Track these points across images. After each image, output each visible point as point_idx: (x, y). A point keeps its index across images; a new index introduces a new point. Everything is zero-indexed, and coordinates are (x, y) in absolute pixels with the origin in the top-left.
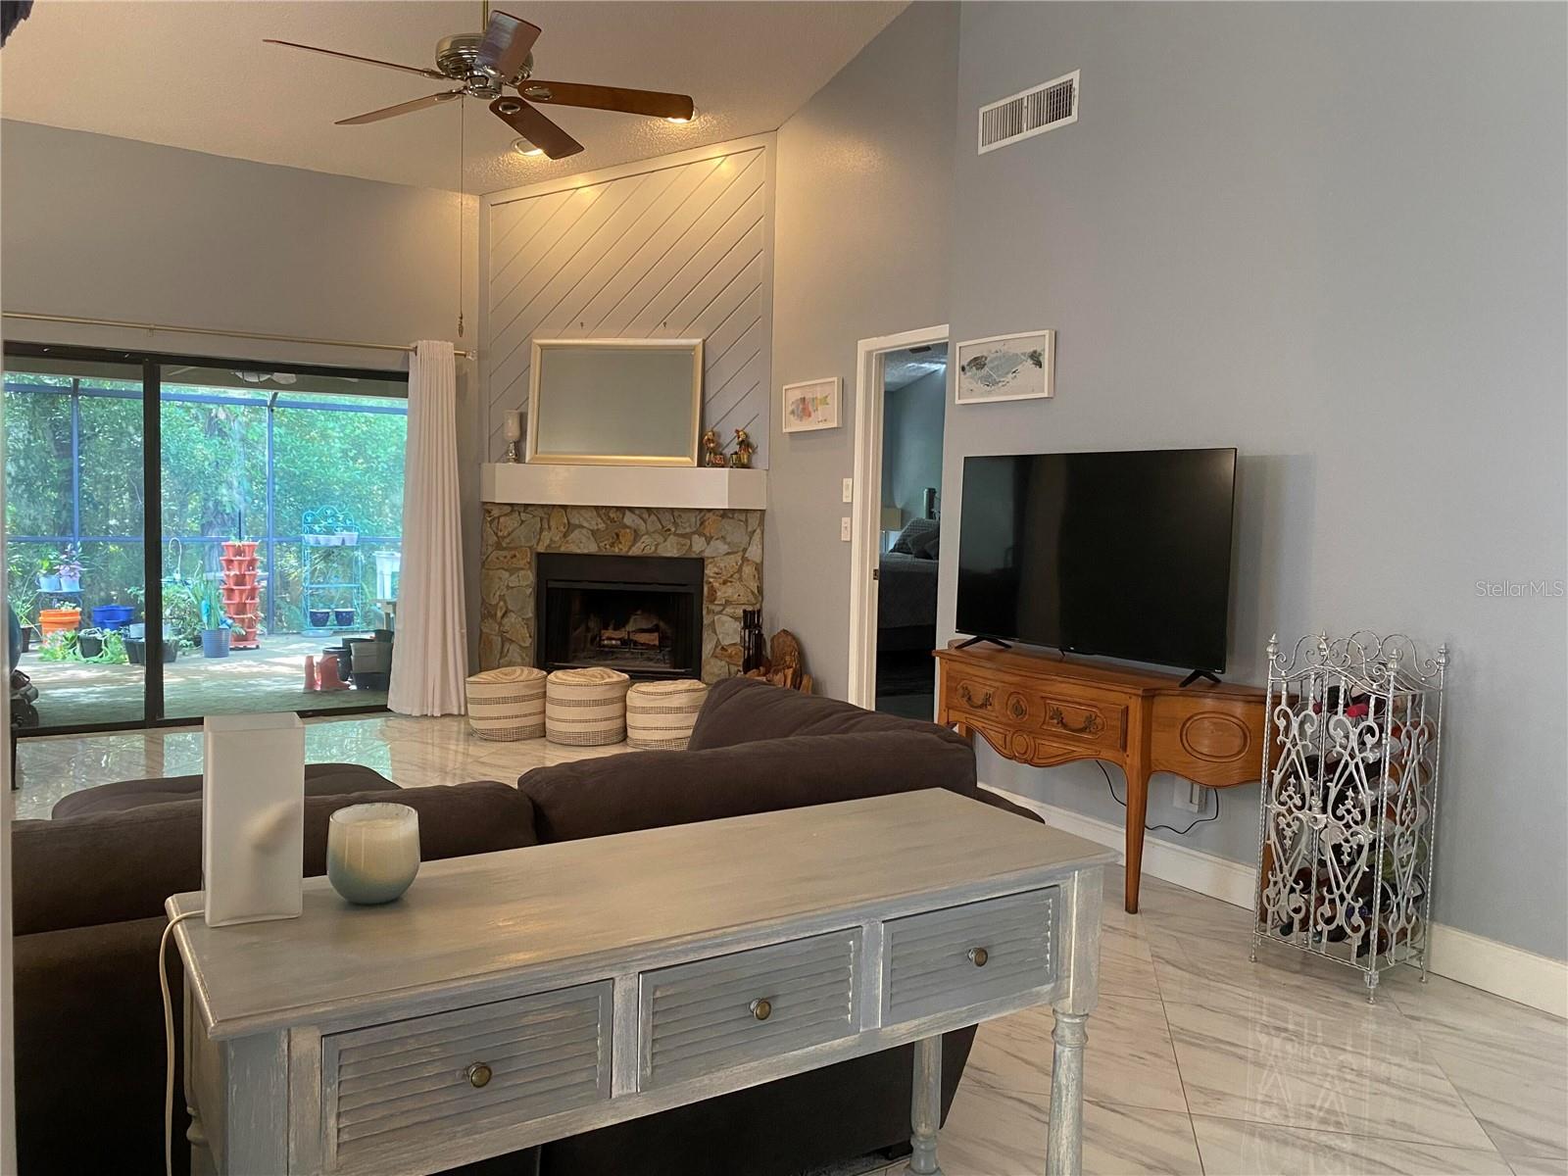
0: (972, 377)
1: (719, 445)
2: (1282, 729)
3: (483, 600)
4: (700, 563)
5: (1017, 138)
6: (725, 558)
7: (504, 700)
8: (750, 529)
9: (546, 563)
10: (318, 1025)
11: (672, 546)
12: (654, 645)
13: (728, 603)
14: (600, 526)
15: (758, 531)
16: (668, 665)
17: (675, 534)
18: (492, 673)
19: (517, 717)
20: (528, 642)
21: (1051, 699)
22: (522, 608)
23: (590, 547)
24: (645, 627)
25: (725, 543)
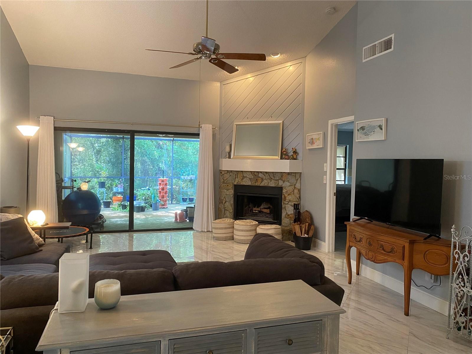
0: (361, 133)
1: (287, 153)
2: (457, 258)
3: (220, 198)
4: (281, 188)
5: (375, 56)
6: (289, 187)
7: (222, 228)
8: (296, 178)
9: (237, 188)
10: (69, 348)
11: (273, 183)
12: (268, 213)
13: (290, 201)
14: (252, 177)
15: (299, 179)
16: (272, 219)
17: (274, 180)
18: (219, 220)
19: (226, 233)
20: (231, 211)
21: (380, 241)
22: (230, 201)
23: (249, 183)
24: (266, 207)
25: (289, 182)
